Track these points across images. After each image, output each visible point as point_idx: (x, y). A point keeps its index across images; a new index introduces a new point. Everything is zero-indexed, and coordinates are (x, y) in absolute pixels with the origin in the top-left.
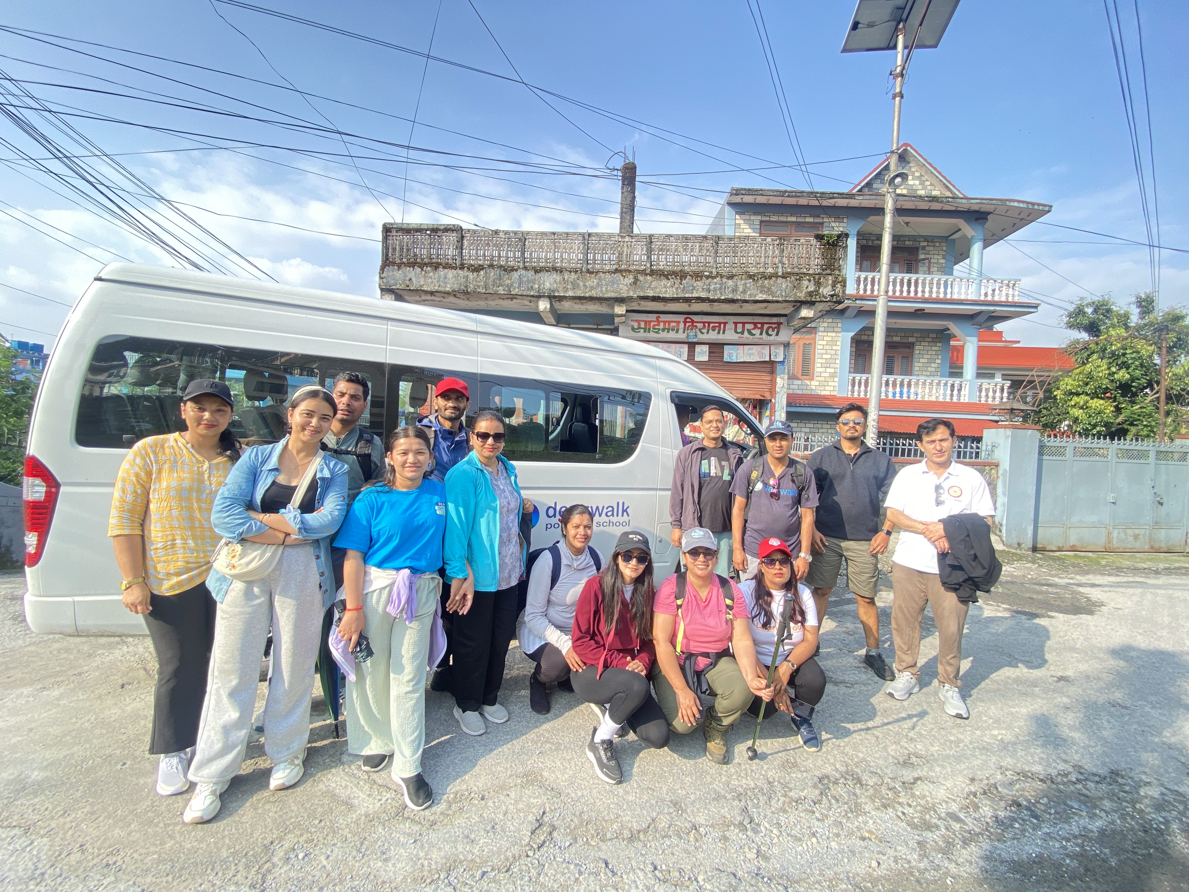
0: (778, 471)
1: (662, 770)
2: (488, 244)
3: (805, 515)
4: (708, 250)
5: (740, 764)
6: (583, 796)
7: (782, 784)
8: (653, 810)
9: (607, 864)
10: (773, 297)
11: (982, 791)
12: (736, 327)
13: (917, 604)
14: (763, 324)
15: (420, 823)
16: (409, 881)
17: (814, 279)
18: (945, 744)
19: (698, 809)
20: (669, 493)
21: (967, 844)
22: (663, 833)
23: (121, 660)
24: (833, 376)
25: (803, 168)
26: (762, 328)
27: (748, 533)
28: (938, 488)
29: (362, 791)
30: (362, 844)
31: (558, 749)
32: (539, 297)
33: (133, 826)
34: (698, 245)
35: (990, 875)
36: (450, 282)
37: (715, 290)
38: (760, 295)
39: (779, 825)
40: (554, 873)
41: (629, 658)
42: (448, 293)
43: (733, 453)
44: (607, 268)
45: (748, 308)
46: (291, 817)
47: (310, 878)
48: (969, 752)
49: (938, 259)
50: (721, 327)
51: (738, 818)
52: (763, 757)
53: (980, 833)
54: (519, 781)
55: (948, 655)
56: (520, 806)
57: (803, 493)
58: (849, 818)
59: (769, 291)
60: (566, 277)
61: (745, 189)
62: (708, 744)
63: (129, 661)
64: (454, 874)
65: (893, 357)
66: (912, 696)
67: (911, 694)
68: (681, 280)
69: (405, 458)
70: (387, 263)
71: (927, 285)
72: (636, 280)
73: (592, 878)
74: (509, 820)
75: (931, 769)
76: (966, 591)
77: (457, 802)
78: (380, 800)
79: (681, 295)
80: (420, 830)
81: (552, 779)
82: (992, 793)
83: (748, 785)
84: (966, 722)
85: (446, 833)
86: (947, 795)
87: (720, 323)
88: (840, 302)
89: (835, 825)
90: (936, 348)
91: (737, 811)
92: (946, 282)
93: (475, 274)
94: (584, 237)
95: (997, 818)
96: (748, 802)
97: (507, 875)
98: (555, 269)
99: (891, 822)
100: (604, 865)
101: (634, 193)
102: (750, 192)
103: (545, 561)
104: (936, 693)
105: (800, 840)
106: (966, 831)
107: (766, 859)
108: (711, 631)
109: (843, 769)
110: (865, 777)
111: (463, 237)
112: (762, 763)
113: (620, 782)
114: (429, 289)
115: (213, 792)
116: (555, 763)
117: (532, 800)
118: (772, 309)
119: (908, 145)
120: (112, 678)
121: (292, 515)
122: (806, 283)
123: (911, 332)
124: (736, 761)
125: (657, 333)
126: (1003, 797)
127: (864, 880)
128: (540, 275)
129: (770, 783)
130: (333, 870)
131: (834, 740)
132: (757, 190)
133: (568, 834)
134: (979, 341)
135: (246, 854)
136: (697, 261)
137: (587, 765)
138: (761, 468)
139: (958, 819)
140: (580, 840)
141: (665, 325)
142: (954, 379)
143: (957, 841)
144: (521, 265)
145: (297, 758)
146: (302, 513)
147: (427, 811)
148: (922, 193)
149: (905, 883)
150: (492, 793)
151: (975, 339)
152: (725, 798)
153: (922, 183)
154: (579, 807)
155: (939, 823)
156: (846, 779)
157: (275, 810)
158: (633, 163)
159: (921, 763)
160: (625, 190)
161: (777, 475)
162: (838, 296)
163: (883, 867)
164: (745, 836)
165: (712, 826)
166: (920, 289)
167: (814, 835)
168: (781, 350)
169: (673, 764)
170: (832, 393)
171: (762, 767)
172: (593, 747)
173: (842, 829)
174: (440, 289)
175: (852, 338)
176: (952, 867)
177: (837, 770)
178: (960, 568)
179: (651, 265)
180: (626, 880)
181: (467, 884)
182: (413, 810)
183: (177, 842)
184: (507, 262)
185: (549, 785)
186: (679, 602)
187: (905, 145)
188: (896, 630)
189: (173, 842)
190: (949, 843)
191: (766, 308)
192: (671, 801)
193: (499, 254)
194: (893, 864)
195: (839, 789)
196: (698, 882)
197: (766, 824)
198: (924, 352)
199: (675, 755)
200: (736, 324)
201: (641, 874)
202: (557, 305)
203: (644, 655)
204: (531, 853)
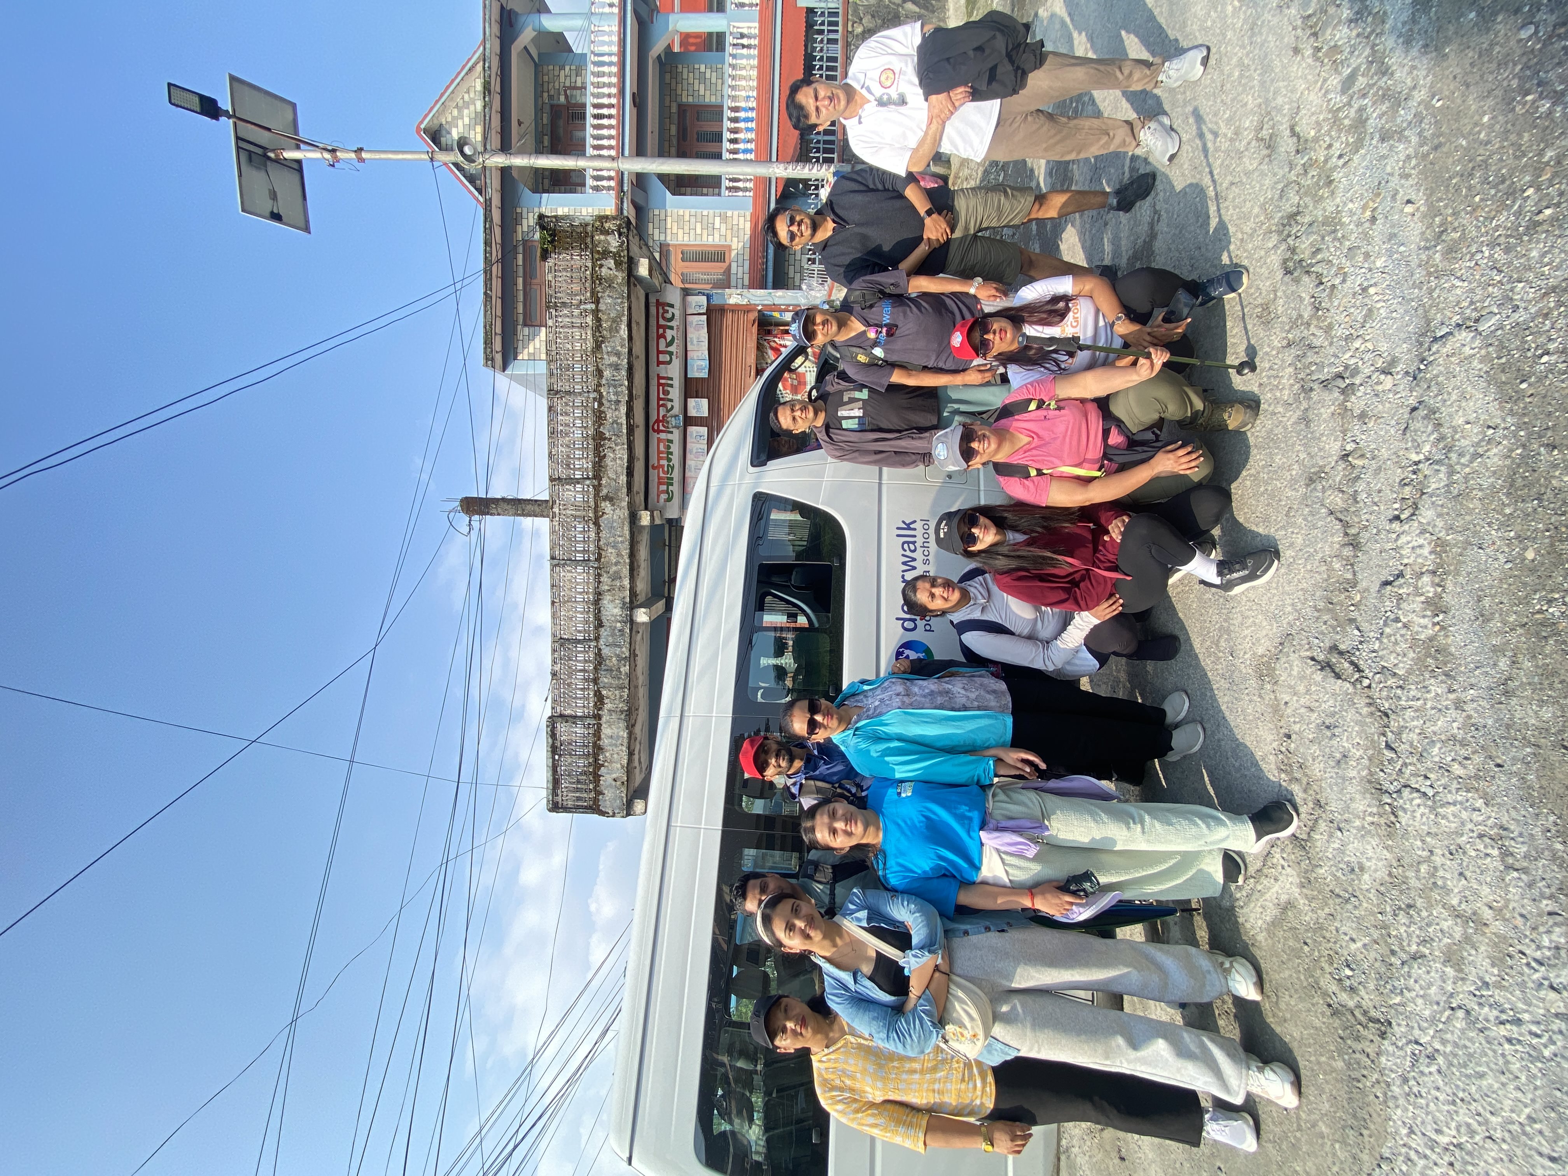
0: (857, 326)
1: (1262, 494)
2: (569, 685)
3: (917, 287)
4: (567, 404)
5: (1261, 385)
6: (1293, 605)
7: (1291, 328)
8: (1318, 513)
9: (1387, 583)
10: (623, 315)
11: (1312, 39)
12: (664, 363)
13: (1042, 126)
14: (659, 326)
15: (1316, 820)
16: (1390, 842)
17: (599, 259)
18: (1245, 85)
19: (1320, 450)
20: (885, 469)
21: (1387, 70)
22: (1350, 502)
23: (1090, 1157)
24: (724, 219)
25: (458, 286)
26: (665, 327)
27: (941, 365)
28: (881, 103)
29: (1269, 888)
30: (1338, 896)
31: (1228, 631)
32: (632, 622)
33: (1298, 1168)
34: (560, 418)
35: (1432, 41)
36: (616, 731)
37: (616, 394)
38: (622, 332)
39: (1349, 338)
40: (1394, 655)
41: (1106, 538)
42: (630, 734)
43: (833, 384)
44: (593, 535)
45: (639, 348)
46: (1298, 978)
47: (1377, 965)
48: (1257, 52)
49: (564, 77)
50: (664, 384)
51: (1336, 395)
52: (1252, 351)
53: (1372, 48)
54: (1268, 686)
55: (1116, 77)
56: (1301, 689)
57: (887, 291)
58: (1343, 236)
59: (616, 321)
60: (607, 588)
61: (485, 348)
62: (1230, 428)
63: (1090, 1147)
64: (1386, 785)
65: (698, 133)
66: (1175, 127)
67: (1172, 129)
68: (605, 439)
69: (840, 832)
70: (595, 808)
71: (600, 90)
72: (607, 498)
73: (1404, 605)
74: (1320, 706)
75: (1279, 110)
76: (1026, 59)
77: (1292, 770)
78: (1283, 868)
79: (624, 439)
80: (1325, 821)
81: (1268, 643)
82: (1316, 24)
83: (1290, 376)
84: (1213, 50)
85: (1331, 789)
86: (1317, 90)
87: (659, 384)
88: (629, 222)
89: (1353, 258)
90: (685, 71)
91: (1327, 397)
92: (596, 64)
93: (606, 701)
94: (556, 565)
95: (1351, 21)
96: (1314, 378)
97: (1392, 717)
98: (597, 602)
99: (1352, 177)
100: (1389, 587)
101: (498, 500)
102: (488, 342)
103: (976, 641)
104: (1172, 90)
105: (1370, 310)
106: (1368, 69)
107: (1394, 362)
108: (1072, 431)
109: (1274, 239)
110: (1288, 208)
111: (561, 716)
112: (1260, 354)
113: (1277, 554)
114: (626, 757)
115: (1261, 1070)
116: (1245, 637)
117: (1295, 673)
118: (639, 316)
119: (418, 127)
120: (1111, 1169)
121: (913, 960)
122: (604, 271)
123: (663, 108)
124: (1256, 389)
125: (673, 468)
126: (1321, 9)
127: (1430, 226)
128: (604, 621)
129: (1289, 345)
130: (1370, 935)
131: (1232, 247)
132: (486, 333)
133: (1344, 631)
134: (673, 11)
135: (1341, 1038)
136: (581, 418)
137: (1251, 595)
138: (854, 349)
139: (1352, 78)
140: (1353, 615)
141: (662, 458)
142: (727, 44)
143: (1382, 83)
144: (593, 644)
145: (1222, 964)
146: (910, 948)
147: (1302, 810)
148: (479, 105)
149: (1437, 167)
150: (1281, 724)
151: (672, 18)
152: (1306, 410)
153: (466, 105)
154: (1309, 612)
155: (1356, 106)
156: (1289, 236)
157: (1287, 997)
158: (462, 501)
159: (1271, 123)
160: (494, 511)
161: (863, 328)
162: (620, 227)
163: (1413, 197)
164: (1361, 388)
165: (1344, 432)
166: (605, 101)
167: (1365, 290)
168: (692, 300)
169: (1255, 477)
170: (749, 218)
171: (1267, 354)
172: (1227, 586)
173: (1359, 247)
174: (625, 744)
175: (673, 194)
176: (1420, 95)
177: (1275, 247)
178: (993, 71)
179: (588, 478)
180: (1411, 561)
181: (1400, 770)
182: (1299, 827)
183: (1321, 1119)
184: (590, 661)
185: (1276, 648)
186: (1033, 473)
187: (418, 132)
188: (1079, 153)
189: (1320, 1124)
190: (1384, 95)
191: (638, 324)
192: (1307, 485)
193: (580, 671)
194: (1411, 181)
195: (1303, 246)
196: (1419, 462)
197: (1347, 356)
198: (691, 89)
199: (1244, 473)
200: (659, 363)
201: (1404, 539)
202: (641, 598)
203: (1103, 517)
204: (1366, 682)
